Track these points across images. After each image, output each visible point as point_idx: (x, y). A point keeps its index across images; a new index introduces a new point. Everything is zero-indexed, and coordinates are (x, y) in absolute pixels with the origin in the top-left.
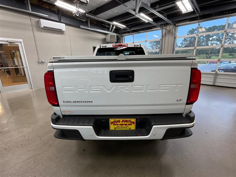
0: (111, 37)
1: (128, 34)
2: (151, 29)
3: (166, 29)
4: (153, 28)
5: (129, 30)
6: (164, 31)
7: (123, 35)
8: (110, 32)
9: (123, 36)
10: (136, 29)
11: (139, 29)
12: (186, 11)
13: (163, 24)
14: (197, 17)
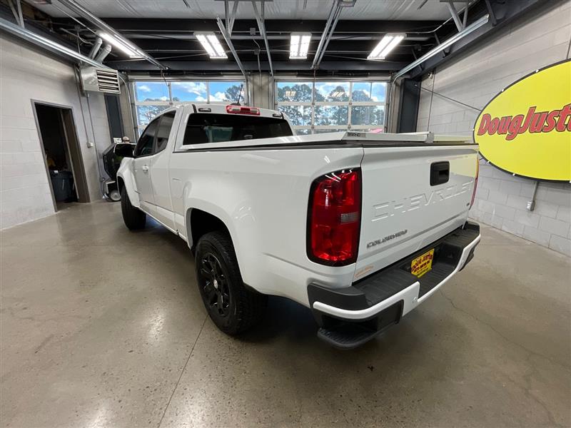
1: (149, 77)
3: (254, 83)
4: (224, 75)
5: (158, 69)
6: (250, 86)
7: (130, 77)
8: (91, 58)
9: (132, 80)
10: (175, 67)
11: (186, 71)
12: (296, 54)
13: (249, 71)
14: (312, 71)
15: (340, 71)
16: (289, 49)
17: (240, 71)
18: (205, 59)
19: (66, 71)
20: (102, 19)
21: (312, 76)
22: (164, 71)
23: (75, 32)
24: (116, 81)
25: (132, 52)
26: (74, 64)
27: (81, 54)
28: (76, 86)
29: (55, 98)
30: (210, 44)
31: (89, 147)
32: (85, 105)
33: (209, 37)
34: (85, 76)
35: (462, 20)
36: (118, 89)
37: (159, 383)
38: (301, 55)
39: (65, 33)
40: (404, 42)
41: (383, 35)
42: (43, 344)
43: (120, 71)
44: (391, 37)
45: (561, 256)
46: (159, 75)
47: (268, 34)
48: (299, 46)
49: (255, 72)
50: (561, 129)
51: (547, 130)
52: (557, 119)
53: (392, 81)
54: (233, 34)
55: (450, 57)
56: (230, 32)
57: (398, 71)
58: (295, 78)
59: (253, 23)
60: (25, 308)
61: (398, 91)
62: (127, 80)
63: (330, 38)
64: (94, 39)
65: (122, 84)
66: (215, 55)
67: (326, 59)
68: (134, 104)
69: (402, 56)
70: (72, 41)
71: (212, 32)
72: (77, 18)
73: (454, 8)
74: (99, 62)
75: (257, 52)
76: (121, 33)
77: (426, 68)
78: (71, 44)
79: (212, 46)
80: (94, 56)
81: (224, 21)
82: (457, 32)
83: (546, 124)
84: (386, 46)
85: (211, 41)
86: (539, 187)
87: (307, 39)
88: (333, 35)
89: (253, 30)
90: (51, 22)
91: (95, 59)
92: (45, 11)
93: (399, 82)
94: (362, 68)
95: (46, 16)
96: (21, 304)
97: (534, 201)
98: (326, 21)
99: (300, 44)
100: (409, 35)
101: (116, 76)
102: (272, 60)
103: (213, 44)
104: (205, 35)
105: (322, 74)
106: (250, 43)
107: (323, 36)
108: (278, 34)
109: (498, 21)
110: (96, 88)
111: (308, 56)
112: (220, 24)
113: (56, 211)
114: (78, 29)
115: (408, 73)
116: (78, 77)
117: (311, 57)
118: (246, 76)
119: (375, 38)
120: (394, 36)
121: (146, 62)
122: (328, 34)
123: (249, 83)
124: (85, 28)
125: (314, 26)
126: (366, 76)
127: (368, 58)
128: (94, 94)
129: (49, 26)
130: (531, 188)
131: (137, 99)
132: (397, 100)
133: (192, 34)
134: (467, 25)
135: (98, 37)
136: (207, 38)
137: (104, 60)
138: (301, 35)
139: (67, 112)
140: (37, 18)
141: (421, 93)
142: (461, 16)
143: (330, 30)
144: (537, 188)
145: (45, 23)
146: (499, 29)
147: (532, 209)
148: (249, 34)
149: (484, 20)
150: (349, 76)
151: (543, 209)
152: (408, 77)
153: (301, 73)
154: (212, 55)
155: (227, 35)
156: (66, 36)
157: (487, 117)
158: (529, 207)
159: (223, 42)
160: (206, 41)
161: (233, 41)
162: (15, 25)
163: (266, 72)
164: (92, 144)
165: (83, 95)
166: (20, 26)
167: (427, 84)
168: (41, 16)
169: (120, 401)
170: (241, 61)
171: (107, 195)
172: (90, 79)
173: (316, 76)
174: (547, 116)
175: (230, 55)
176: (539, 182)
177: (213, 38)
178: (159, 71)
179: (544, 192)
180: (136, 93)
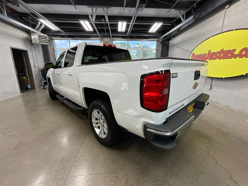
0: (39, 38)
1: (60, 38)
2: (90, 37)
5: (64, 35)
8: (36, 30)
9: (53, 39)
11: (76, 36)
12: (121, 30)
15: (138, 37)
16: (118, 28)
17: (98, 36)
18: (84, 31)
19: (25, 35)
20: (40, 14)
21: (127, 38)
22: (67, 36)
23: (29, 19)
24: (47, 39)
25: (53, 27)
26: (28, 32)
27: (32, 28)
28: (29, 41)
29: (20, 46)
30: (86, 25)
31: (35, 67)
32: (33, 49)
33: (85, 22)
34: (33, 37)
35: (183, 18)
36: (47, 43)
37: (68, 158)
38: (122, 30)
39: (25, 19)
40: (162, 26)
41: (154, 23)
42: (18, 145)
43: (48, 35)
44: (157, 24)
45: (221, 106)
46: (65, 37)
47: (109, 22)
48: (122, 26)
49: (104, 37)
50: (220, 59)
51: (215, 59)
52: (218, 55)
53: (158, 40)
54: (95, 21)
55: (180, 32)
56: (94, 20)
57: (160, 37)
58: (120, 39)
59: (103, 17)
60: (9, 132)
61: (161, 45)
62: (51, 39)
63: (134, 23)
64: (37, 22)
65: (49, 41)
66: (88, 29)
67: (132, 32)
68: (54, 49)
69: (162, 31)
70: (27, 23)
71: (87, 20)
72: (30, 13)
73: (180, 13)
74: (39, 31)
75: (105, 28)
76: (49, 20)
77: (171, 36)
78: (27, 24)
79: (87, 26)
80: (37, 29)
81: (92, 16)
82: (182, 22)
83: (214, 57)
84: (155, 27)
85: (86, 24)
86: (213, 80)
87: (125, 24)
88: (135, 22)
89: (103, 20)
90: (18, 15)
91: (37, 30)
92: (16, 10)
93: (161, 41)
94: (147, 35)
95: (16, 12)
96: (8, 130)
97: (211, 86)
98: (132, 17)
99: (122, 25)
100: (164, 23)
101: (46, 37)
102: (111, 32)
103: (87, 25)
104: (84, 21)
105: (131, 37)
106: (102, 25)
107: (131, 23)
108: (113, 22)
109: (197, 18)
110: (38, 42)
111: (126, 30)
112: (90, 17)
113: (21, 93)
114: (30, 18)
115: (164, 37)
116: (30, 37)
117: (126, 31)
118: (101, 38)
119: (151, 24)
120: (159, 23)
121: (59, 32)
122: (133, 22)
123: (102, 41)
124: (33, 17)
125: (127, 19)
126: (148, 38)
127: (149, 32)
128: (37, 45)
129: (18, 16)
130: (210, 81)
131: (55, 47)
132: (160, 48)
133: (78, 21)
134: (185, 20)
135: (39, 21)
136: (84, 22)
137: (41, 31)
138: (122, 22)
139: (25, 52)
140: (12, 13)
141: (169, 45)
142: (183, 16)
143: (134, 20)
144: (212, 81)
145: (16, 15)
146: (197, 22)
147: (211, 89)
148: (102, 21)
149: (191, 17)
150: (141, 39)
151: (214, 89)
152: (164, 39)
153: (123, 37)
154: (87, 30)
155: (93, 22)
156: (25, 20)
157: (194, 54)
158: (209, 88)
159: (91, 24)
160: (84, 24)
161: (95, 24)
162: (3, 16)
163: (109, 37)
164: (36, 66)
165: (32, 45)
166: (5, 16)
167: (172, 42)
168: (14, 12)
169: (52, 165)
170: (99, 32)
171: (43, 86)
172: (35, 38)
173: (129, 38)
174: (215, 54)
175: (94, 30)
176: (213, 78)
177: (87, 23)
178: (65, 36)
179: (214, 82)
180: (55, 45)
